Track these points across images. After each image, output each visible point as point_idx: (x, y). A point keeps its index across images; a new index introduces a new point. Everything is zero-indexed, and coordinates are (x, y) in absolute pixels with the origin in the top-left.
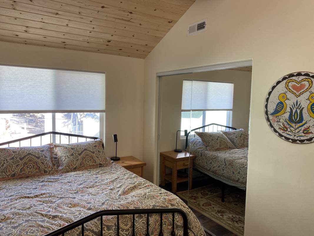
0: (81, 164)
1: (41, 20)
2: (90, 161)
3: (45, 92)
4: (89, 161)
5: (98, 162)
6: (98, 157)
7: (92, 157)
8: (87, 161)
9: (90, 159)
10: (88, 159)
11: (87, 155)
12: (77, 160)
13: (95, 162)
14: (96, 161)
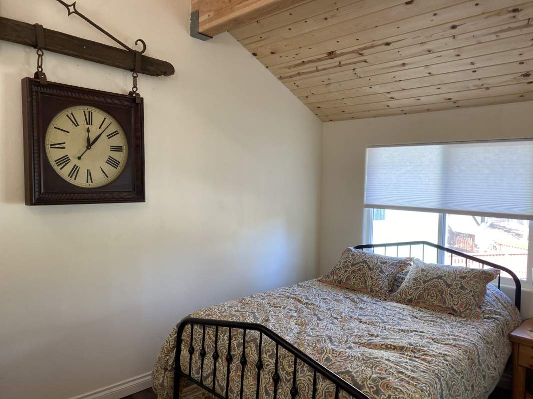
0: (419, 296)
1: (394, 80)
2: (435, 298)
3: (427, 180)
4: (434, 296)
5: (450, 303)
6: (452, 296)
7: (442, 292)
8: (431, 296)
9: (437, 295)
10: (433, 293)
11: (435, 286)
12: (416, 289)
13: (444, 303)
14: (445, 301)
